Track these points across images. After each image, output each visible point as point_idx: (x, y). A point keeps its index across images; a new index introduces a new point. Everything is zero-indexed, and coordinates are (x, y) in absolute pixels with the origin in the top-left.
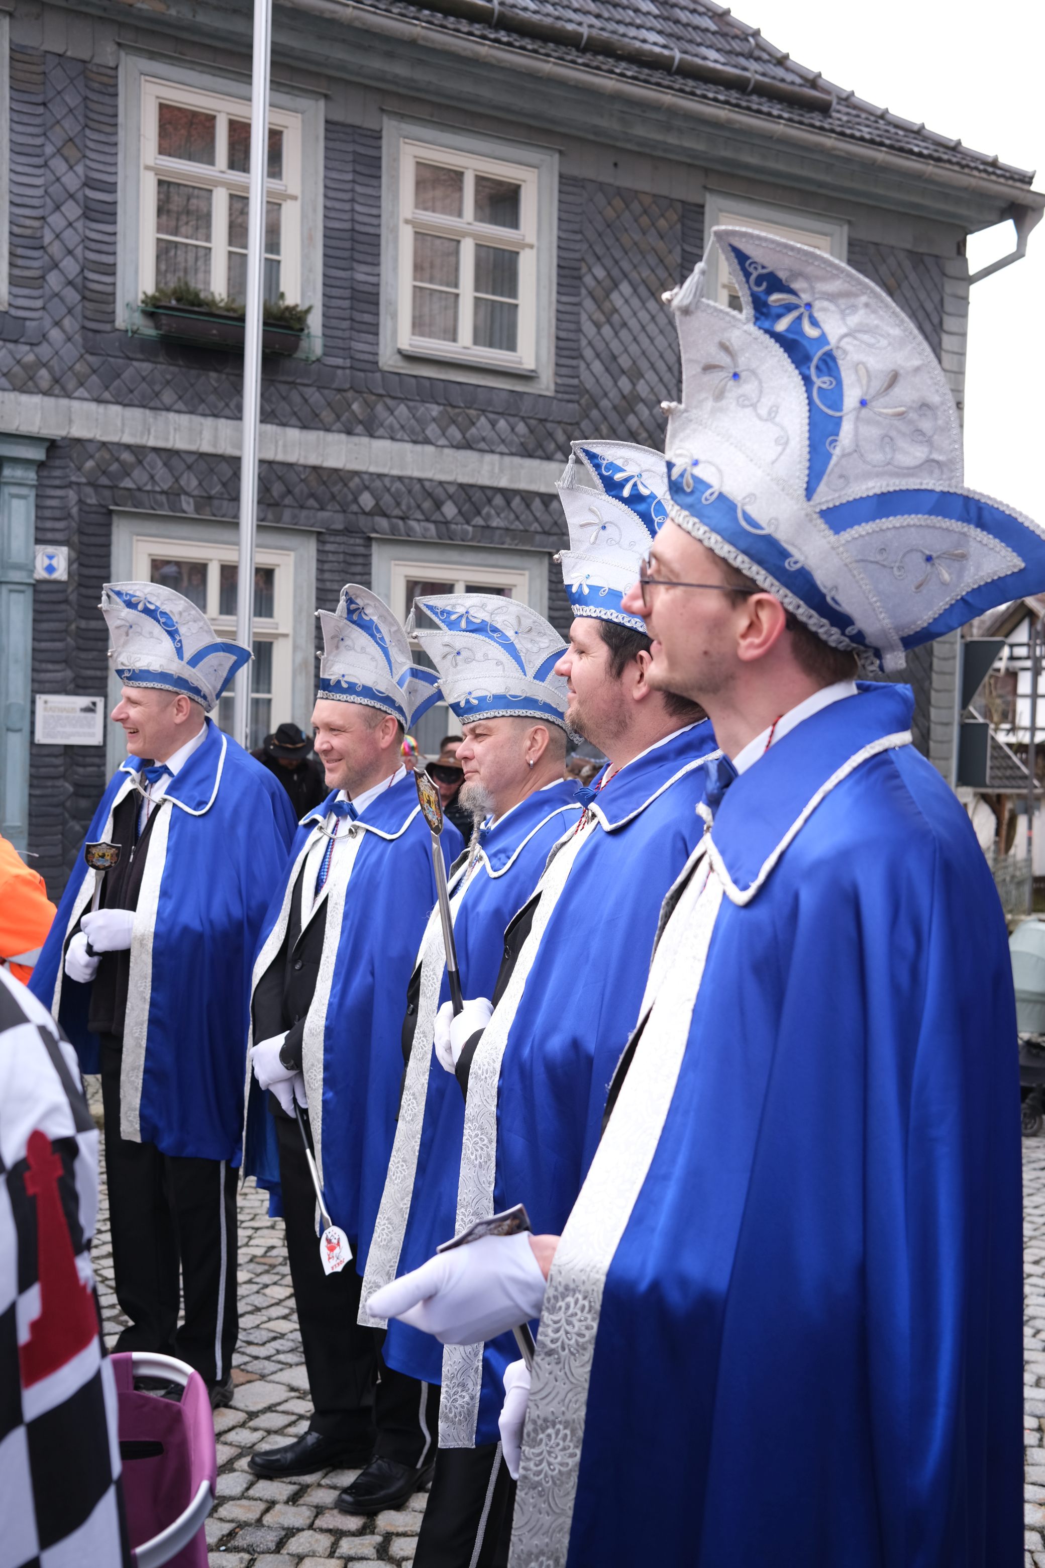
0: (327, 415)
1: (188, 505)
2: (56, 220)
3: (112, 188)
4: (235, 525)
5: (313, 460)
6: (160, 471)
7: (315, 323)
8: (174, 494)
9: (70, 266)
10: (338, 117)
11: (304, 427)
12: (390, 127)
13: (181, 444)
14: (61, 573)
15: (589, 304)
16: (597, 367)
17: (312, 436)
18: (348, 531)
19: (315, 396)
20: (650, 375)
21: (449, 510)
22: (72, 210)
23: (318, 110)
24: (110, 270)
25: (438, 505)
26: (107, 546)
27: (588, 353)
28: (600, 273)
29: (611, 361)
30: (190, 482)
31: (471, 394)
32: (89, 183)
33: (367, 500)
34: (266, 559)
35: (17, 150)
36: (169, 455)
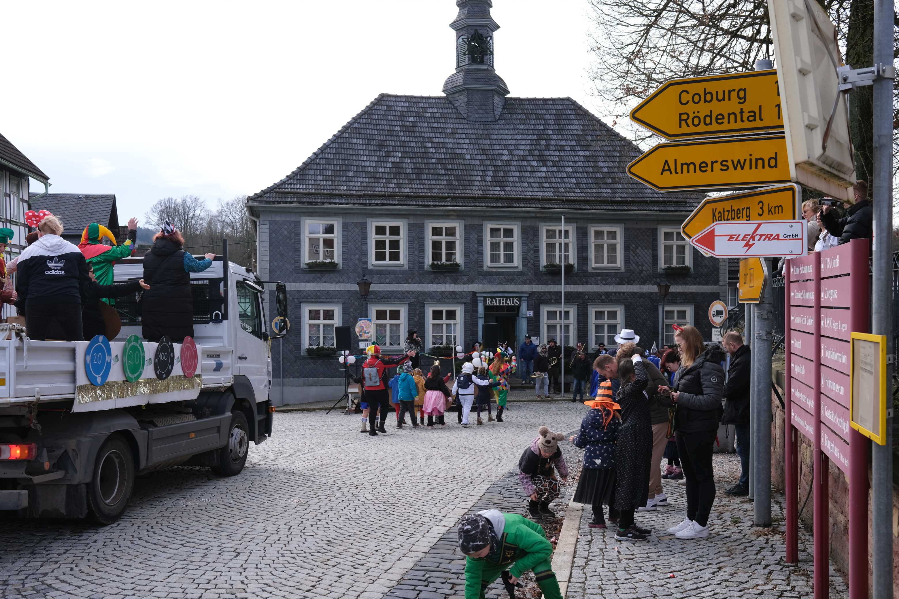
0: (578, 282)
1: (553, 301)
2: (529, 254)
3: (538, 247)
4: (561, 303)
5: (576, 290)
6: (548, 296)
7: (576, 266)
8: (551, 300)
9: (532, 261)
10: (579, 226)
11: (574, 284)
12: (589, 226)
13: (551, 290)
14: (532, 315)
15: (632, 253)
16: (634, 265)
17: (576, 286)
18: (583, 303)
19: (576, 278)
20: (646, 265)
21: (603, 297)
22: (532, 252)
23: (575, 225)
24: (539, 261)
25: (601, 296)
26: (539, 310)
27: (632, 263)
28: (634, 246)
29: (637, 264)
30: (554, 297)
31: (607, 274)
32: (535, 247)
33: (587, 297)
34: (567, 309)
35: (523, 243)
36: (549, 293)
